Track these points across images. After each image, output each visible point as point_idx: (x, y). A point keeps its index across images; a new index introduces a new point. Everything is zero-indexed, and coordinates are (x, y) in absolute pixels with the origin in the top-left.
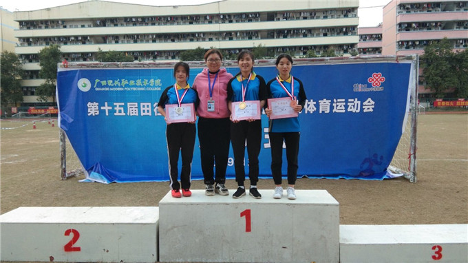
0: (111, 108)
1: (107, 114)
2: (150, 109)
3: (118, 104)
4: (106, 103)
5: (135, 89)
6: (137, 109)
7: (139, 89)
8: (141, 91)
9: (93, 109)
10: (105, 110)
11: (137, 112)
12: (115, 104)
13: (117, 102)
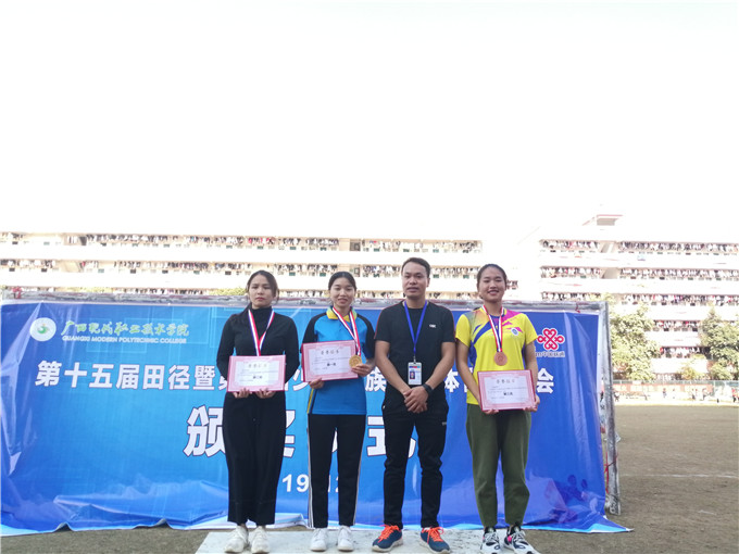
0: (84, 373)
1: (74, 385)
2: (161, 377)
3: (101, 367)
4: (77, 365)
5: (138, 340)
6: (136, 377)
7: (147, 340)
8: (150, 344)
9: (48, 373)
10: (71, 377)
11: (136, 382)
12: (95, 366)
13: (100, 363)
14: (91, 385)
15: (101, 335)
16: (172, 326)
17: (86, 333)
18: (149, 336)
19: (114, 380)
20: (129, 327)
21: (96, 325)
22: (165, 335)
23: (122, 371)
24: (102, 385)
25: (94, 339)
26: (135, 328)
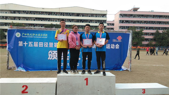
0: (27, 44)
2: (42, 44)
3: (30, 42)
5: (37, 37)
7: (39, 37)
8: (40, 38)
9: (21, 44)
12: (29, 42)
14: (29, 46)
17: (27, 36)
18: (39, 36)
19: (33, 45)
20: (35, 34)
21: (28, 34)
22: (43, 36)
24: (31, 46)
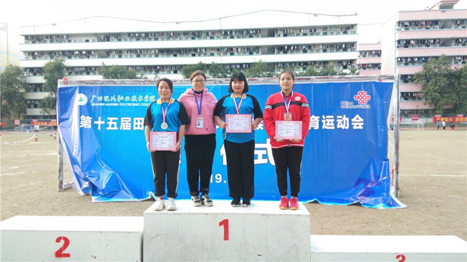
0: (103, 122)
1: (99, 128)
3: (111, 119)
5: (129, 104)
6: (130, 124)
7: (134, 105)
8: (136, 106)
9: (85, 122)
10: (97, 124)
13: (111, 117)
14: (107, 128)
15: (110, 102)
16: (147, 97)
17: (103, 101)
18: (135, 102)
19: (119, 126)
20: (124, 97)
21: (108, 97)
22: (143, 102)
23: (122, 121)
24: (113, 128)
25: (107, 105)
26: (127, 98)
